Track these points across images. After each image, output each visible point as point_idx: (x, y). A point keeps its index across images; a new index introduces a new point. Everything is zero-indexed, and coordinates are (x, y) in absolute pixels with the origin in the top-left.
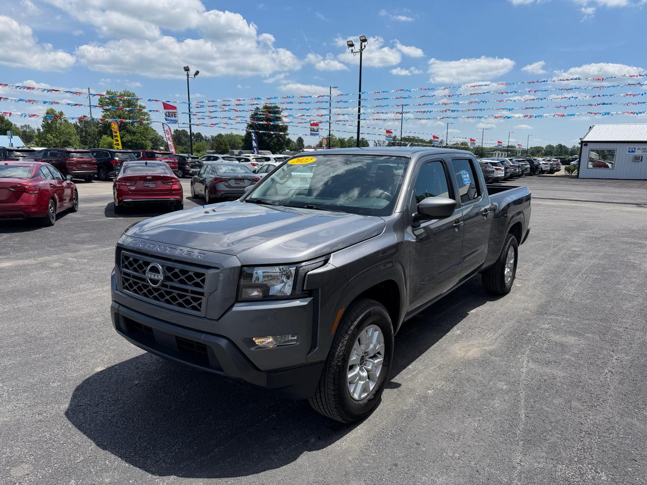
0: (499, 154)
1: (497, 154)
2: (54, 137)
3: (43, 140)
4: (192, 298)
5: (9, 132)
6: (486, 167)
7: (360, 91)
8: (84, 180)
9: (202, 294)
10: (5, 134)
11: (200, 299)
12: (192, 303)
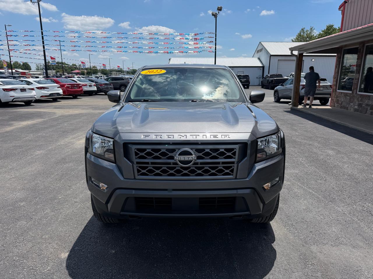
0: (115, 73)
1: (114, 74)
4: (224, 167)
6: (128, 80)
7: (42, 29)
9: (233, 163)
11: (231, 167)
12: (225, 171)
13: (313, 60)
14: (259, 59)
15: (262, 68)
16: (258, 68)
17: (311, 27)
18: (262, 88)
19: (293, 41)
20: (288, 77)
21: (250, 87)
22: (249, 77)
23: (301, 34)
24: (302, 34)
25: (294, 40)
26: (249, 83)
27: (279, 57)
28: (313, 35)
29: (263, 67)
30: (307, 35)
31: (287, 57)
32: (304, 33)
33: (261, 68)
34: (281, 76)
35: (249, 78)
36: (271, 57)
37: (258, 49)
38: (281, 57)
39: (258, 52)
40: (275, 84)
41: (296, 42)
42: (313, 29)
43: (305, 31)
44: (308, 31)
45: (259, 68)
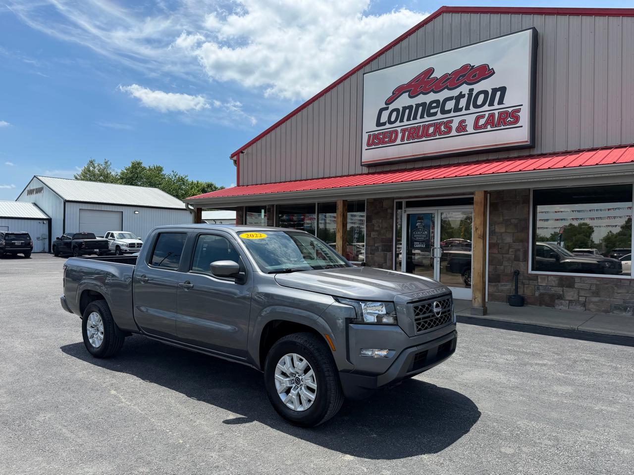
13: (136, 212)
14: (35, 204)
15: (47, 221)
16: (39, 221)
17: (105, 160)
18: (55, 256)
19: (76, 178)
20: (103, 237)
21: (32, 256)
22: (29, 237)
23: (89, 168)
24: (91, 169)
25: (78, 177)
26: (32, 248)
27: (81, 204)
28: (110, 173)
29: (50, 220)
30: (99, 171)
31: (95, 205)
32: (94, 168)
33: (45, 222)
34: (92, 236)
35: (30, 239)
36: (66, 204)
37: (32, 188)
38: (84, 204)
39: (31, 192)
40: (87, 249)
41: (82, 180)
42: (109, 163)
43: (96, 165)
44: (101, 165)
45: (41, 221)
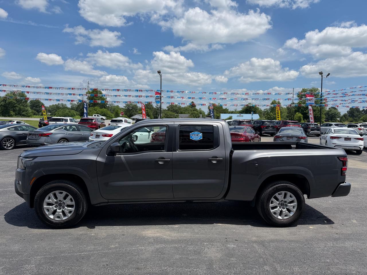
2: (273, 114)
3: (268, 116)
5: (252, 112)
8: (270, 135)
10: (250, 113)
